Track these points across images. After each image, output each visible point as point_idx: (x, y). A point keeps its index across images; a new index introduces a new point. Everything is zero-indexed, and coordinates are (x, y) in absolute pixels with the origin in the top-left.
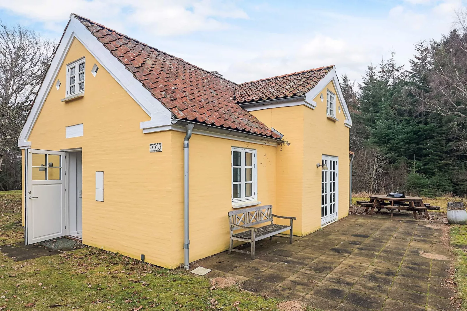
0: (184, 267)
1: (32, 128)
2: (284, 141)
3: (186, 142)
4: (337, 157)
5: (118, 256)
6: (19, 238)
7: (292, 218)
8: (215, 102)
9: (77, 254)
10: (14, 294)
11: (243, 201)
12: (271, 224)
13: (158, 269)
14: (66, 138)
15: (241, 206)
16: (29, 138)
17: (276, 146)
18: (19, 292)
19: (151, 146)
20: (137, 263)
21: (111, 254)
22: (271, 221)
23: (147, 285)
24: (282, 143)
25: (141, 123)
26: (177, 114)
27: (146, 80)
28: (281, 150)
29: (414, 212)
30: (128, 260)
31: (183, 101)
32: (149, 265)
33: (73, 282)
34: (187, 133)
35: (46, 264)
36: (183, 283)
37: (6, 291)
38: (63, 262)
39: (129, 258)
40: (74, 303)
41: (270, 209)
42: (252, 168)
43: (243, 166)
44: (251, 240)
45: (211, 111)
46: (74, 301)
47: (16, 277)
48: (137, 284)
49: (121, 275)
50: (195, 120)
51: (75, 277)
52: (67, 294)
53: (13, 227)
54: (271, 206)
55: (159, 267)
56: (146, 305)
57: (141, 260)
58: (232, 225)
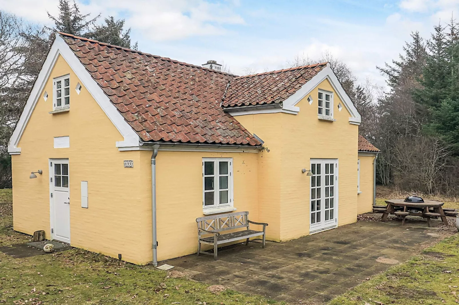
0: (152, 264)
1: (21, 136)
2: (264, 148)
3: (153, 159)
4: (337, 159)
5: (100, 255)
6: (13, 241)
7: (265, 225)
8: (192, 113)
9: (66, 254)
10: (20, 279)
11: (217, 207)
12: (247, 230)
13: (132, 266)
14: (54, 148)
15: (213, 212)
16: (18, 144)
17: (257, 152)
18: (23, 278)
19: (125, 162)
20: (115, 261)
21: (95, 254)
22: (247, 227)
23: (118, 275)
24: (262, 149)
25: (117, 143)
26: (145, 136)
27: (122, 103)
28: (262, 157)
29: (428, 218)
30: (108, 259)
31: (154, 120)
32: (124, 263)
33: (62, 273)
34: (153, 151)
35: (40, 261)
36: (146, 274)
37: (14, 277)
38: (54, 259)
39: (109, 257)
40: (63, 284)
41: (246, 215)
42: (227, 176)
43: (216, 175)
44: (213, 243)
45: (183, 126)
46: (63, 283)
47: (19, 269)
48: (111, 274)
49: (100, 269)
50: (162, 140)
51: (64, 269)
52: (57, 280)
53: (5, 231)
54: (246, 212)
55: (132, 264)
56: (114, 286)
57: (118, 258)
58: (200, 230)
